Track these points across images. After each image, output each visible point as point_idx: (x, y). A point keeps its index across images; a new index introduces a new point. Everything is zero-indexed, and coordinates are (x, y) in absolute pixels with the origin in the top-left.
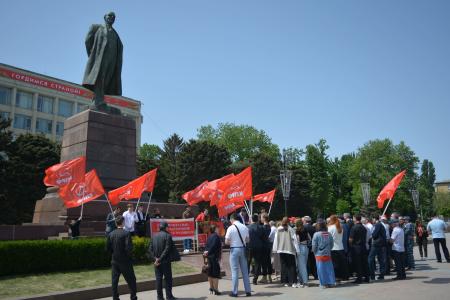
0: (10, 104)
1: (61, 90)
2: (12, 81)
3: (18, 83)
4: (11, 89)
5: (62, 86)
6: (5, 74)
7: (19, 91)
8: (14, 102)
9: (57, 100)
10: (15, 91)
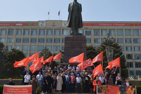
0: (99, 35)
1: (117, 26)
2: (99, 27)
3: (101, 27)
4: (99, 30)
5: (117, 24)
6: (96, 25)
7: (102, 30)
8: (100, 34)
9: (116, 30)
10: (100, 30)
